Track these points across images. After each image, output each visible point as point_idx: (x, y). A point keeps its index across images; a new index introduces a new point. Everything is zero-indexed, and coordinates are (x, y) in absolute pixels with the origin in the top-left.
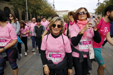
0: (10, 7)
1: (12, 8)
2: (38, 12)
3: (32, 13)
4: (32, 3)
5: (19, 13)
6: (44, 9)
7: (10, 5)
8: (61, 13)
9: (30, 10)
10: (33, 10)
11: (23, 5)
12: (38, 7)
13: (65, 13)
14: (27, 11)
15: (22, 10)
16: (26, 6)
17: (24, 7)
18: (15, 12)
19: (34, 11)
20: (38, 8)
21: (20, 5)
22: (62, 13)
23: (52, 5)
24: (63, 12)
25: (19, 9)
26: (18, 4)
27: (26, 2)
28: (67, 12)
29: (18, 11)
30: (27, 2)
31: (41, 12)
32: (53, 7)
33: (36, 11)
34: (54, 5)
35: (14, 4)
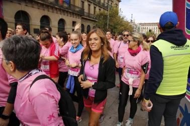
24: (150, 25)
34: (132, 21)
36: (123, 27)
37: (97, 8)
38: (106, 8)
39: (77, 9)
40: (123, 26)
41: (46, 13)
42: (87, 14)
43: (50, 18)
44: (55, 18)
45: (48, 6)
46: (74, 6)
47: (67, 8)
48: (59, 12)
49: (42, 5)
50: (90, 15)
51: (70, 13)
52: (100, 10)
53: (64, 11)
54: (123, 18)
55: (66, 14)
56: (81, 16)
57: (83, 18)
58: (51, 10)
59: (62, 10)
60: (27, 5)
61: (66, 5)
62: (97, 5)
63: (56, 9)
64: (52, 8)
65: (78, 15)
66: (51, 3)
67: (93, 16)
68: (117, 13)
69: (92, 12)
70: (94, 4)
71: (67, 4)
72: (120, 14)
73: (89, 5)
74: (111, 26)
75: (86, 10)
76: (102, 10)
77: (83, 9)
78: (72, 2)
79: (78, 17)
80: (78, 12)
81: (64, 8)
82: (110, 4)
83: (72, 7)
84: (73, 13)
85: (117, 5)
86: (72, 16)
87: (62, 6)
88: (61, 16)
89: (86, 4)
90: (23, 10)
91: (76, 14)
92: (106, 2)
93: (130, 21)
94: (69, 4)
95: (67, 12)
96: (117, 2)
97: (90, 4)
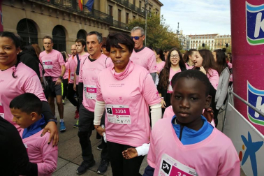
13: (208, 40)
22: (202, 40)
28: (213, 38)
34: (178, 31)
36: (166, 41)
37: (131, 15)
38: (143, 15)
39: (103, 17)
40: (166, 39)
41: (60, 22)
42: (117, 24)
43: (66, 28)
44: (72, 29)
45: (62, 13)
46: (99, 12)
47: (89, 15)
48: (78, 21)
49: (55, 11)
50: (121, 25)
51: (94, 21)
52: (134, 17)
53: (85, 19)
54: (166, 29)
55: (88, 24)
56: (108, 25)
57: (111, 29)
58: (67, 18)
59: (83, 18)
60: (33, 12)
61: (87, 11)
62: (130, 11)
63: (75, 16)
64: (69, 15)
65: (105, 24)
66: (67, 8)
67: (125, 26)
68: (157, 21)
69: (123, 20)
70: (126, 9)
71: (89, 9)
72: (162, 22)
73: (120, 11)
74: (150, 39)
75: (115, 18)
76: (137, 17)
77: (111, 16)
78: (96, 7)
79: (104, 28)
80: (104, 20)
81: (85, 15)
82: (148, 9)
83: (96, 14)
84: (98, 22)
85: (158, 10)
86: (96, 26)
87: (82, 13)
88: (81, 27)
89: (115, 9)
90: (29, 17)
91: (101, 23)
92: (143, 5)
93: (175, 32)
94: (92, 9)
95: (89, 20)
96: (157, 6)
97: (120, 9)
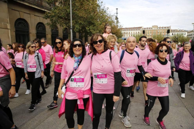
0: (46, 22)
1: (48, 24)
2: (90, 30)
3: (79, 32)
4: (81, 15)
5: (59, 31)
6: (100, 24)
7: (46, 19)
8: (128, 32)
9: (77, 26)
10: (81, 25)
11: (66, 19)
12: (90, 21)
13: (135, 32)
14: (71, 28)
15: (63, 26)
16: (70, 20)
17: (67, 22)
18: (52, 30)
19: (84, 28)
20: (90, 23)
21: (61, 18)
22: (131, 32)
23: (114, 19)
25: (58, 26)
26: (58, 16)
27: (70, 13)
28: (139, 30)
29: (57, 28)
30: (73, 14)
31: (94, 30)
32: (116, 21)
33: (87, 28)
35: (52, 17)
